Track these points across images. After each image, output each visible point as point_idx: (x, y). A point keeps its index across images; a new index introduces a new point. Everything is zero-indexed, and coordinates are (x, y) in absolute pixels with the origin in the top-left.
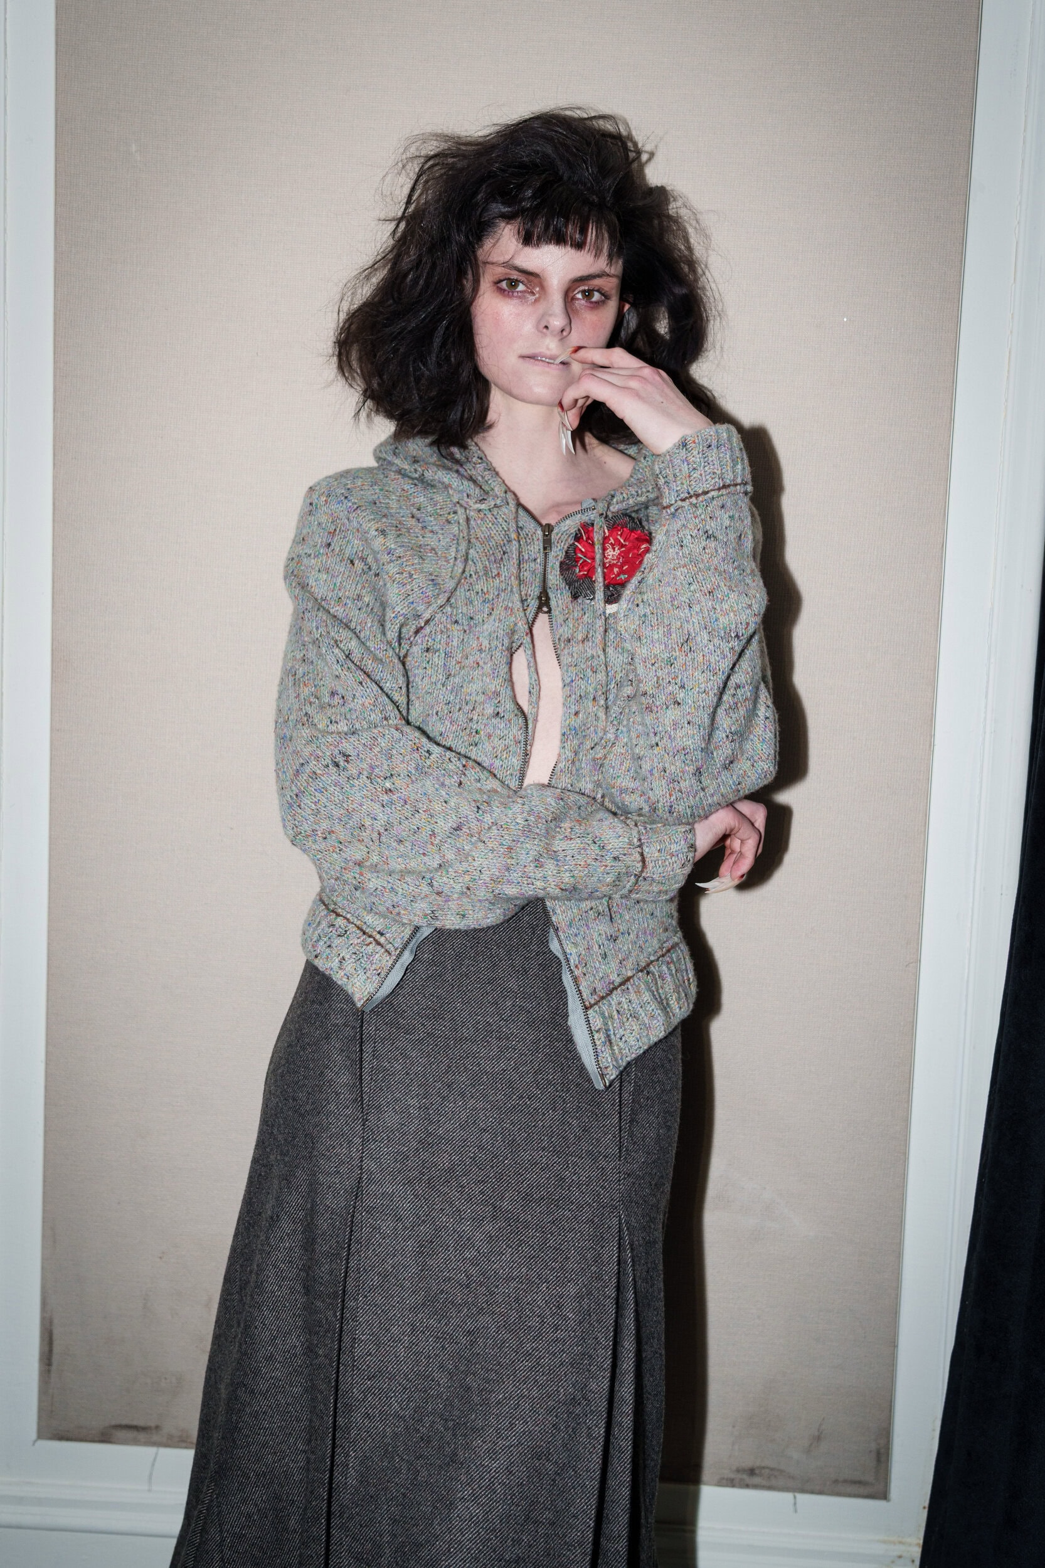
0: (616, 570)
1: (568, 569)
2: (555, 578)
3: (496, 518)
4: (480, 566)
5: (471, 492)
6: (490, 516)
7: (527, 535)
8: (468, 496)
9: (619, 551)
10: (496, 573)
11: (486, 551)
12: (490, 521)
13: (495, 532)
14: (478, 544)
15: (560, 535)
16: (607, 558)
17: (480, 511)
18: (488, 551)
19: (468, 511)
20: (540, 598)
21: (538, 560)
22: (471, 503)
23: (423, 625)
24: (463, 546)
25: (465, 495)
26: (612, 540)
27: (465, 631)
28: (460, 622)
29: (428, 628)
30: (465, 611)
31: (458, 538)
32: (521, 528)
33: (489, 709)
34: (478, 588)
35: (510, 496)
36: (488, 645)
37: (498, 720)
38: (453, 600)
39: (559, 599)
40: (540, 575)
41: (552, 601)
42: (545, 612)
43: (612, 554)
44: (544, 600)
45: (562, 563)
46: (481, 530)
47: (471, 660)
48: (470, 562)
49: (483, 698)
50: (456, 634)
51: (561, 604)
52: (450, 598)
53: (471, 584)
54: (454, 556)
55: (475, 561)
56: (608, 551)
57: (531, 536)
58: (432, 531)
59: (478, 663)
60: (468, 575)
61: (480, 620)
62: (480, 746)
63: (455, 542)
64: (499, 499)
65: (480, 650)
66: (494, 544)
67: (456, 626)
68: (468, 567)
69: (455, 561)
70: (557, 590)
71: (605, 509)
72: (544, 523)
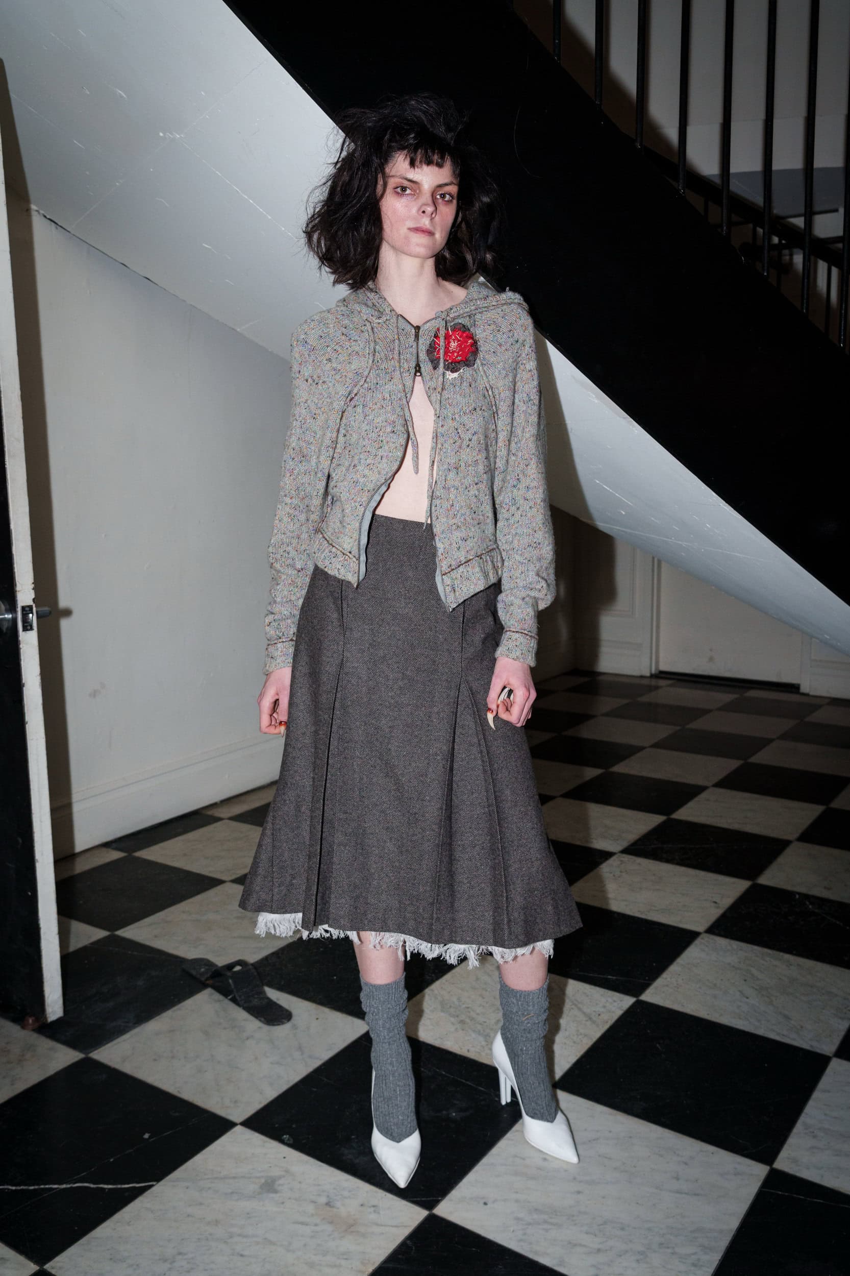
0: (455, 354)
1: (430, 353)
2: (423, 356)
3: (388, 326)
4: (382, 355)
6: (384, 325)
7: (406, 333)
8: (372, 315)
9: (457, 344)
10: (392, 357)
12: (385, 328)
13: (389, 334)
14: (380, 342)
15: (424, 332)
17: (379, 323)
18: (386, 345)
19: (372, 324)
20: (416, 368)
21: (414, 347)
22: (374, 319)
23: (354, 396)
24: (372, 345)
25: (370, 315)
26: (453, 337)
27: (373, 392)
28: (372, 388)
29: (356, 397)
30: (375, 382)
31: (369, 341)
32: (403, 330)
33: (389, 429)
34: (382, 367)
35: (393, 313)
36: (388, 397)
37: (393, 434)
38: (368, 380)
39: (426, 367)
40: (415, 355)
41: (423, 370)
42: (419, 376)
43: (453, 345)
44: (418, 369)
45: (428, 350)
46: (381, 333)
47: (379, 404)
48: (377, 354)
49: (384, 424)
50: (370, 394)
51: (427, 370)
52: (366, 379)
53: (378, 366)
54: (368, 352)
55: (379, 352)
56: (452, 343)
57: (409, 333)
58: (354, 340)
59: (383, 406)
60: (376, 361)
61: (384, 383)
62: (383, 448)
63: (367, 344)
64: (389, 315)
65: (384, 399)
66: (389, 340)
67: (370, 391)
68: (376, 357)
69: (369, 355)
70: (424, 363)
71: (446, 316)
72: (414, 325)
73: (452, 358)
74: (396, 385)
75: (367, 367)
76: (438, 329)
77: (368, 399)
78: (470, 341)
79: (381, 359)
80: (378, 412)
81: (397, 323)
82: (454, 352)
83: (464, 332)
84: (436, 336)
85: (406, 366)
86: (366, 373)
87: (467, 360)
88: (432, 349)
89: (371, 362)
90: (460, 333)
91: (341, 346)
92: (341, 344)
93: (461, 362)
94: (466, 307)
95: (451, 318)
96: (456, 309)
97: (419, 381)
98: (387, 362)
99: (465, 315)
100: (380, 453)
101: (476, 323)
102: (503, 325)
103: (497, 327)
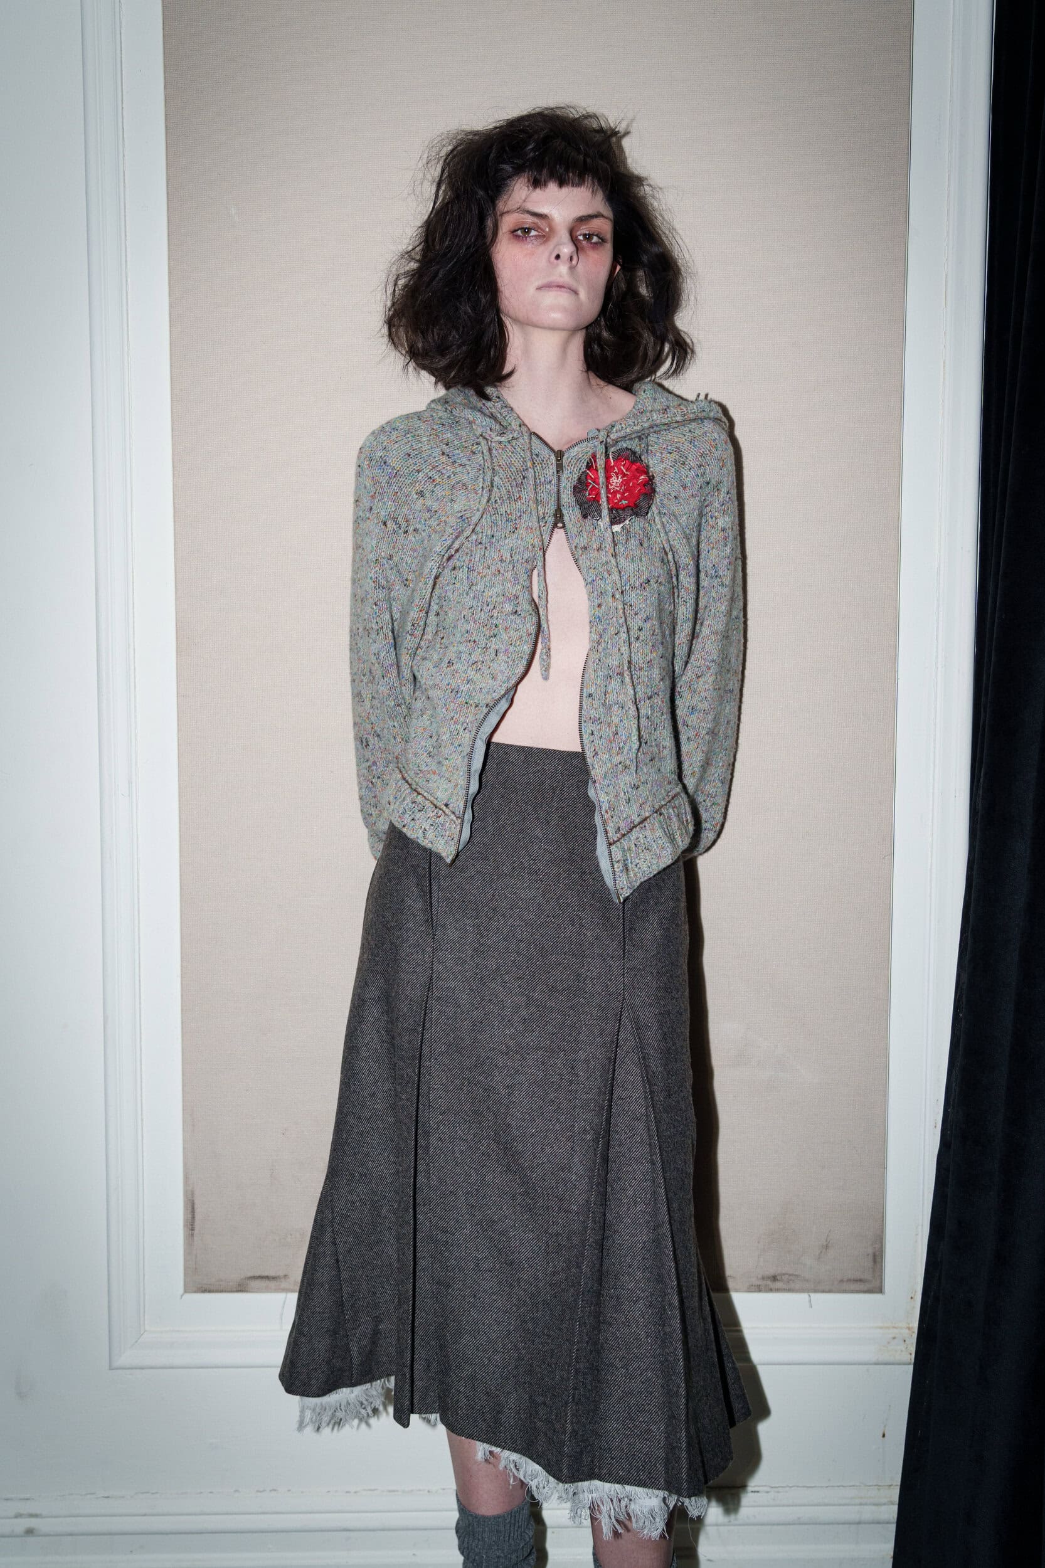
0: (618, 496)
1: (580, 492)
2: (567, 497)
3: (515, 449)
4: (504, 492)
5: (493, 427)
6: (509, 447)
7: (543, 461)
9: (621, 480)
10: (518, 496)
11: (508, 477)
12: (510, 451)
13: (514, 459)
14: (501, 471)
15: (569, 460)
16: (612, 485)
17: (500, 442)
18: (510, 476)
19: (489, 443)
20: (555, 515)
21: (553, 482)
22: (493, 435)
23: (453, 553)
24: (489, 474)
25: (488, 429)
26: (616, 470)
27: (486, 548)
28: (484, 542)
29: (457, 554)
30: (489, 533)
31: (484, 469)
32: (537, 455)
33: (508, 608)
34: (502, 510)
35: (524, 429)
36: (509, 557)
37: (516, 616)
38: (477, 529)
39: (572, 515)
40: (554, 496)
41: (566, 518)
42: (561, 528)
43: (616, 481)
44: (559, 517)
45: (575, 487)
46: (502, 458)
47: (493, 568)
48: (495, 489)
49: (501, 599)
50: (478, 553)
51: (573, 520)
52: (474, 528)
53: (496, 509)
54: (481, 486)
55: (499, 487)
56: (613, 478)
57: (546, 461)
58: (461, 465)
59: (499, 571)
60: (494, 501)
61: (503, 536)
62: (498, 637)
63: (481, 472)
64: (516, 432)
65: (501, 561)
66: (515, 470)
67: (480, 546)
68: (493, 494)
69: (483, 491)
70: (569, 507)
71: (605, 437)
72: (556, 449)
74: (522, 539)
75: (478, 510)
76: (594, 456)
77: (477, 559)
78: (641, 477)
79: (500, 498)
80: (491, 580)
81: (530, 444)
82: (616, 493)
83: (633, 463)
84: (590, 466)
86: (475, 518)
87: (637, 506)
88: (580, 487)
89: (485, 501)
90: (628, 464)
91: (439, 471)
92: (440, 468)
93: (626, 510)
94: (636, 423)
95: (613, 440)
96: (620, 427)
97: (559, 534)
98: (510, 503)
99: (633, 436)
100: (494, 644)
101: (650, 448)
102: (690, 456)
103: (681, 457)
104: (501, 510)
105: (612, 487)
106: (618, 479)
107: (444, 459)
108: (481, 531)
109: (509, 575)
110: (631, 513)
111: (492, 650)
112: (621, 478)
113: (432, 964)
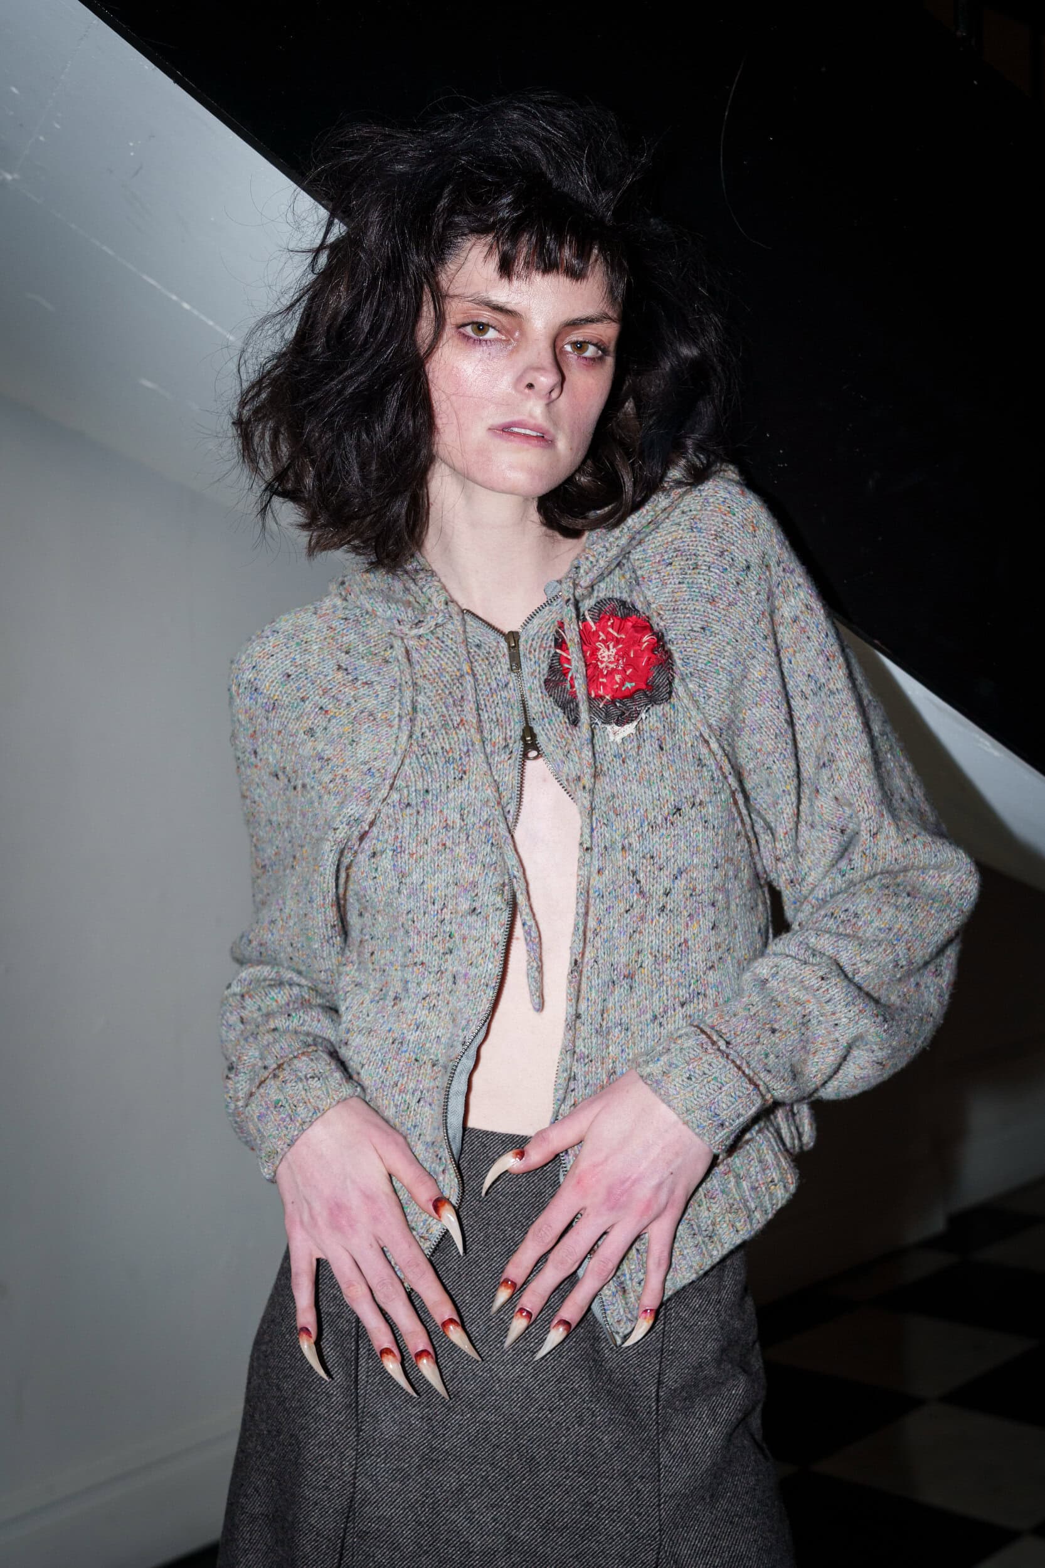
0: (618, 678)
1: (555, 688)
2: (539, 703)
3: (443, 642)
4: (435, 718)
5: (403, 617)
6: (434, 641)
7: (489, 653)
8: (399, 622)
9: (614, 651)
10: (459, 720)
11: (440, 692)
12: (436, 648)
13: (446, 660)
14: (428, 685)
15: (530, 642)
16: (602, 662)
17: (420, 637)
18: (442, 690)
19: (405, 641)
20: (523, 738)
21: (511, 685)
22: (406, 629)
23: (367, 828)
24: (408, 693)
25: (396, 622)
26: (602, 636)
27: (418, 812)
28: (414, 803)
29: (374, 829)
30: (420, 785)
31: (400, 685)
32: (478, 646)
33: (465, 906)
34: (436, 747)
35: (453, 609)
36: (458, 821)
37: (474, 917)
38: (398, 782)
39: (550, 729)
40: (518, 704)
41: (541, 740)
42: (535, 758)
43: (607, 655)
44: (530, 739)
45: (546, 682)
46: (427, 663)
47: (433, 842)
48: (420, 715)
49: (455, 890)
50: (407, 820)
51: (553, 736)
52: (393, 783)
53: (425, 746)
54: (397, 713)
55: (427, 711)
56: (601, 651)
57: (494, 652)
58: (366, 683)
59: (444, 845)
60: (420, 735)
61: (444, 788)
62: (455, 952)
63: (397, 691)
64: (441, 614)
65: (446, 827)
66: (448, 678)
67: (408, 811)
68: (418, 723)
69: (400, 721)
70: (543, 718)
71: (571, 591)
72: (506, 631)
73: (612, 689)
74: (477, 789)
75: (395, 754)
76: (561, 625)
77: (406, 833)
78: (645, 639)
79: (431, 728)
80: (433, 861)
81: (465, 632)
82: (612, 673)
83: (624, 618)
84: (560, 643)
85: (498, 736)
86: (392, 769)
87: (650, 687)
88: (556, 677)
89: (405, 738)
90: (618, 622)
91: (333, 696)
92: (334, 692)
93: (636, 696)
94: (607, 545)
95: (586, 588)
96: (588, 563)
97: (536, 768)
98: (446, 733)
99: (613, 566)
100: (452, 965)
101: (639, 573)
102: (700, 549)
103: (687, 560)
104: (434, 746)
105: (604, 665)
106: (609, 649)
107: (340, 675)
108: (404, 784)
109: (461, 850)
110: (645, 700)
111: (448, 975)
112: (614, 646)
113: (355, 1478)
